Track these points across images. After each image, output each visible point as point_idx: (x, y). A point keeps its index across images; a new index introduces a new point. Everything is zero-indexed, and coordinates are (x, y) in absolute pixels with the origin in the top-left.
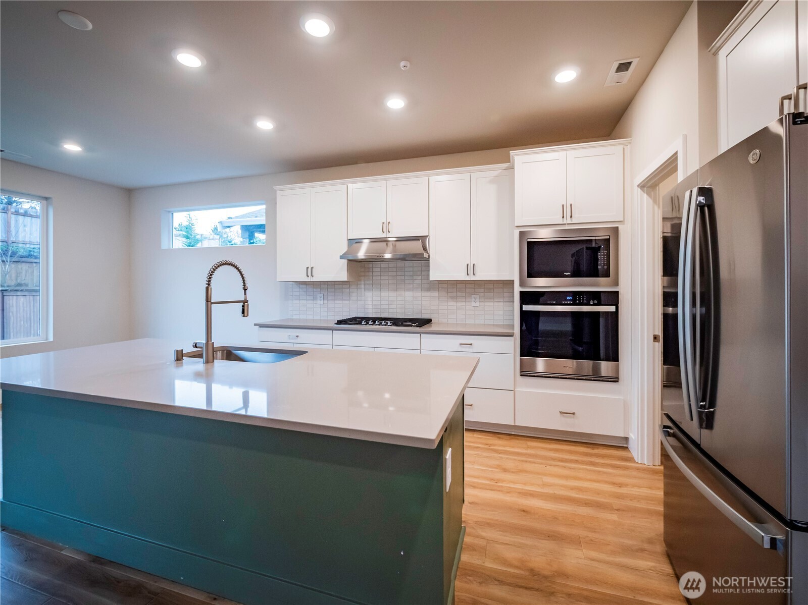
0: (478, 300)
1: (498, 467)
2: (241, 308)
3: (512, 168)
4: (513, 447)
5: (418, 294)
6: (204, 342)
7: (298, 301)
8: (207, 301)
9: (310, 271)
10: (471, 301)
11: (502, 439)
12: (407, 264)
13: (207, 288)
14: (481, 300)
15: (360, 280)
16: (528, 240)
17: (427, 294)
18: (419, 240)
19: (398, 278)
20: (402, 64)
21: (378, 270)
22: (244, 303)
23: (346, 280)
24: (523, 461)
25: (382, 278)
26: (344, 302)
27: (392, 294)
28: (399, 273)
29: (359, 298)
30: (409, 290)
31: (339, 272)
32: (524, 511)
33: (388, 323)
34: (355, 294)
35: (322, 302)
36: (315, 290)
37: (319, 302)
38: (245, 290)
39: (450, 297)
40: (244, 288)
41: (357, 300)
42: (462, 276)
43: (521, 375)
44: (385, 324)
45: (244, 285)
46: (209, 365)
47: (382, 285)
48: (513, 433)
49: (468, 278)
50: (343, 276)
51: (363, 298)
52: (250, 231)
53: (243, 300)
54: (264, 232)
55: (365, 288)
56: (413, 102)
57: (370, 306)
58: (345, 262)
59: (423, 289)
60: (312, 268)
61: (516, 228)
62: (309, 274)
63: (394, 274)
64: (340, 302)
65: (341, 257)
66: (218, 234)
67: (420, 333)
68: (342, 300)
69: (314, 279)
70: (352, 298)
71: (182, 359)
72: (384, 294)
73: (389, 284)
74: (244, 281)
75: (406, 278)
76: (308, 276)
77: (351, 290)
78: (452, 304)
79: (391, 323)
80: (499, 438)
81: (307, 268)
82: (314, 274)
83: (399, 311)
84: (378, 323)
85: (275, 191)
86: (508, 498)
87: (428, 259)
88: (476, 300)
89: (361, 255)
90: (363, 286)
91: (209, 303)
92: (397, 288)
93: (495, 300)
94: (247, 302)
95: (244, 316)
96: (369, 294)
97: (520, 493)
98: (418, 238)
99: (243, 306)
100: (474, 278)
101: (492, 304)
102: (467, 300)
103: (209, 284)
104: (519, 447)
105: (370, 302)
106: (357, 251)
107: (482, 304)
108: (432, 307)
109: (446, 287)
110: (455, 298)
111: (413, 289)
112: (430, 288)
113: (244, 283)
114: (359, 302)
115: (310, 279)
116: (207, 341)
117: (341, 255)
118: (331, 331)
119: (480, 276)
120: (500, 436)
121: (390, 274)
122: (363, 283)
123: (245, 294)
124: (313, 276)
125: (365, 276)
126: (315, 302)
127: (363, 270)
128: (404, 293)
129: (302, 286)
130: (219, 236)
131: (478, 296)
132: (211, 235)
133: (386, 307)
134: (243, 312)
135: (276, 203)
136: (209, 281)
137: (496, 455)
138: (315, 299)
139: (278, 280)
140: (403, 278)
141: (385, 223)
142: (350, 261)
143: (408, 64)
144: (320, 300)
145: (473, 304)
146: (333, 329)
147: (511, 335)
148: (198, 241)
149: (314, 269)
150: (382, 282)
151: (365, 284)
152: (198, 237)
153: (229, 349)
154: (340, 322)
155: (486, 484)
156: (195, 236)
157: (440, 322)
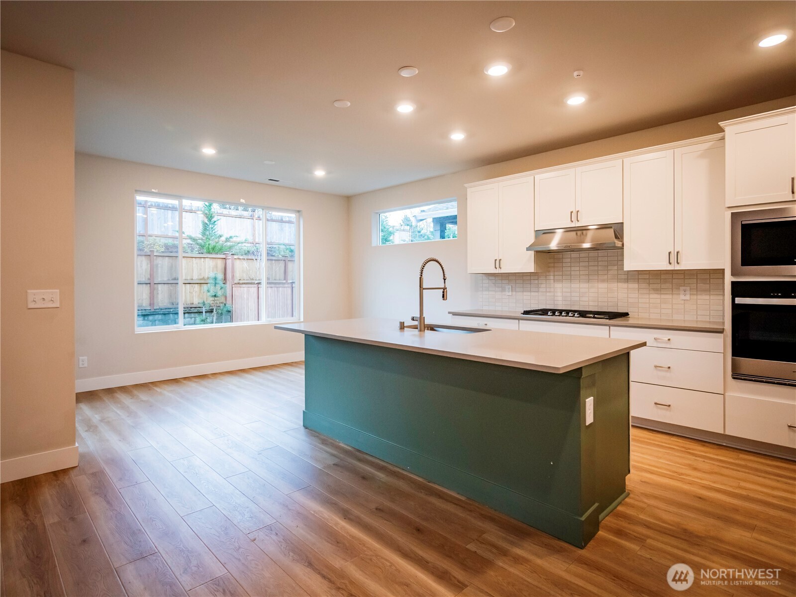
0: (688, 292)
1: (689, 465)
2: (442, 293)
3: (723, 138)
4: (717, 455)
5: (614, 285)
6: (419, 316)
7: (487, 293)
8: (420, 287)
9: (498, 263)
10: (679, 294)
11: (707, 447)
12: (601, 253)
13: (420, 278)
14: (691, 293)
15: (549, 271)
16: (743, 223)
17: (625, 285)
18: (611, 227)
19: (591, 268)
20: (576, 74)
21: (569, 260)
22: (444, 290)
23: (533, 271)
24: (723, 467)
25: (573, 269)
26: (532, 294)
27: (584, 286)
28: (591, 264)
29: (548, 290)
30: (603, 281)
31: (526, 263)
32: (700, 498)
33: (574, 314)
34: (543, 286)
35: (510, 293)
36: (503, 281)
37: (507, 293)
38: (445, 280)
39: (652, 288)
40: (444, 278)
41: (546, 292)
42: (663, 266)
43: (734, 378)
44: (572, 315)
45: (444, 276)
46: (421, 332)
47: (572, 276)
48: (724, 444)
49: (670, 268)
50: (530, 267)
51: (552, 290)
52: (442, 223)
53: (443, 287)
54: (455, 223)
55: (554, 280)
56: (594, 96)
57: (560, 298)
58: (532, 253)
59: (619, 280)
60: (500, 260)
61: (728, 209)
62: (497, 266)
63: (587, 264)
64: (529, 294)
65: (528, 249)
66: (408, 225)
67: (609, 326)
68: (531, 292)
69: (502, 271)
70: (541, 290)
71: (403, 329)
72: (575, 285)
73: (580, 275)
74: (444, 273)
75: (600, 268)
76: (496, 268)
77: (540, 281)
78: (655, 298)
79: (578, 314)
80: (704, 446)
81: (496, 260)
82: (501, 266)
83: (591, 303)
84: (565, 315)
85: (466, 189)
86: (686, 487)
87: (622, 248)
88: (687, 292)
89: (554, 245)
90: (552, 277)
91: (422, 289)
92: (589, 279)
93: (711, 293)
94: (446, 289)
95: (444, 300)
96: (558, 285)
97: (703, 487)
98: (610, 226)
99: (443, 292)
100: (678, 267)
101: (707, 297)
102: (674, 292)
103: (421, 275)
104: (726, 457)
105: (559, 294)
106: (549, 242)
107: (695, 297)
108: (630, 300)
109: (648, 278)
110: (657, 291)
111: (607, 281)
112: (628, 279)
113: (444, 274)
114: (548, 294)
115: (498, 271)
116: (421, 316)
117: (527, 247)
118: (518, 321)
119: (685, 264)
120: (705, 444)
121: (581, 264)
122: (552, 274)
123: (445, 283)
124: (501, 268)
125: (554, 267)
126: (503, 293)
127: (552, 261)
128: (596, 285)
129: (491, 278)
130: (409, 227)
131: (688, 288)
132: (402, 225)
133: (577, 299)
134: (443, 297)
135: (467, 199)
136: (422, 273)
137: (691, 457)
138: (503, 290)
139: (468, 272)
140: (596, 268)
141: (574, 212)
142: (537, 252)
143: (581, 73)
144: (509, 292)
145: (682, 297)
146: (519, 319)
147: (721, 331)
148: (391, 233)
149: (501, 261)
150: (573, 273)
151: (554, 275)
152: (391, 229)
153: (432, 326)
154: (526, 313)
155: (666, 474)
156: (388, 229)
157: (639, 317)
